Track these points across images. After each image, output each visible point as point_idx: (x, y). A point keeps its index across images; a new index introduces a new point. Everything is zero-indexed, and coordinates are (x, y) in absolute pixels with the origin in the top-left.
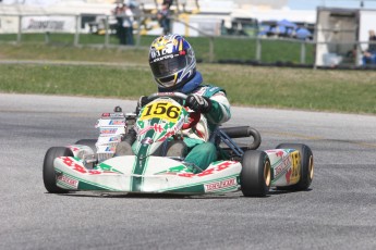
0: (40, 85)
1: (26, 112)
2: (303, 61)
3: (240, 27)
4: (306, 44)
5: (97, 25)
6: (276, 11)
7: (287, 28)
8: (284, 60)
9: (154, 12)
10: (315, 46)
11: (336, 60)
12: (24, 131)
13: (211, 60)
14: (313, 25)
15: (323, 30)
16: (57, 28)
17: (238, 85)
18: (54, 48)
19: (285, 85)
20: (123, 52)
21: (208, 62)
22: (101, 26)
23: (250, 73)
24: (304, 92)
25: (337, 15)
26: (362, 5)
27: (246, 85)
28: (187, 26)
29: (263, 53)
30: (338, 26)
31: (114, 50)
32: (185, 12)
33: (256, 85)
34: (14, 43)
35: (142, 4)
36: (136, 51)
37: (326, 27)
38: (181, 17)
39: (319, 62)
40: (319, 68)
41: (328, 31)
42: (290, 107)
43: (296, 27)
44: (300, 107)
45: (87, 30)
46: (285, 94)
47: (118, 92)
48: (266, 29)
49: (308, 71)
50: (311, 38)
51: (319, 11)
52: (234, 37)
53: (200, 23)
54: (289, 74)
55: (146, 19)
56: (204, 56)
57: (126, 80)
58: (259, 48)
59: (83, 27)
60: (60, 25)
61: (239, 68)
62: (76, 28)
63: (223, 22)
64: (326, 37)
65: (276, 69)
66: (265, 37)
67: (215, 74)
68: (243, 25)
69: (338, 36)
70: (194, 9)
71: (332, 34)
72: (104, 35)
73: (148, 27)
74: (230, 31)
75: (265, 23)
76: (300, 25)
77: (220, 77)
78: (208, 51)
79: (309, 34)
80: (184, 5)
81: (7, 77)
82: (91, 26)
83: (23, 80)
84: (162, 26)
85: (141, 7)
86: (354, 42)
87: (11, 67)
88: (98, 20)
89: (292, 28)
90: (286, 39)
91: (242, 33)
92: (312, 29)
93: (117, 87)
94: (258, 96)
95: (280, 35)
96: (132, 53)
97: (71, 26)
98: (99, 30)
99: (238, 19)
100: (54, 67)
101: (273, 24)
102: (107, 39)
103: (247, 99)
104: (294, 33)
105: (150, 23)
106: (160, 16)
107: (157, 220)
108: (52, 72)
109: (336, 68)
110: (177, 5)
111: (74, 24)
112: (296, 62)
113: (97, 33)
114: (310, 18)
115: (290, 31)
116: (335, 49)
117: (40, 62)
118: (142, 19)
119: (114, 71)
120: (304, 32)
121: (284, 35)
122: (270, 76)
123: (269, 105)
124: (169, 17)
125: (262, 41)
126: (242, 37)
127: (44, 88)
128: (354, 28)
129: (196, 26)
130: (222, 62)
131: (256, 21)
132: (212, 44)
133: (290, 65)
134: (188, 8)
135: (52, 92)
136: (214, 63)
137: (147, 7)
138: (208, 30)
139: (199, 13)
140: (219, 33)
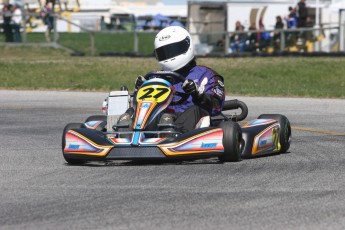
3: (118, 22)
6: (151, 7)
7: (162, 22)
9: (38, 11)
11: (207, 50)
13: (93, 53)
14: (185, 18)
15: (194, 23)
17: (116, 74)
20: (11, 48)
25: (206, 8)
27: (124, 74)
28: (70, 23)
29: (140, 46)
30: (208, 18)
31: (3, 47)
32: (67, 10)
35: (27, 4)
36: (23, 47)
37: (197, 20)
38: (63, 15)
43: (170, 21)
47: (6, 84)
48: (143, 23)
51: (190, 6)
52: (113, 32)
53: (81, 20)
55: (31, 17)
56: (86, 50)
57: (13, 73)
61: (118, 61)
63: (103, 18)
64: (198, 29)
66: (141, 30)
67: (95, 65)
68: (121, 20)
69: (208, 27)
70: (75, 7)
71: (202, 26)
73: (33, 25)
74: (110, 26)
78: (90, 45)
80: (66, 4)
84: (46, 24)
85: (26, 7)
86: (223, 32)
89: (166, 22)
91: (120, 27)
92: (184, 21)
93: (5, 79)
96: (19, 50)
101: (148, 19)
105: (35, 21)
106: (43, 15)
109: (208, 56)
110: (59, 4)
114: (182, 11)
116: (206, 39)
118: (27, 17)
122: (146, 64)
124: (52, 15)
125: (139, 34)
126: (121, 32)
128: (223, 19)
129: (77, 22)
130: (103, 55)
131: (133, 16)
132: (92, 39)
134: (69, 7)
136: (96, 56)
137: (31, 6)
138: (89, 26)
139: (80, 11)
140: (99, 28)
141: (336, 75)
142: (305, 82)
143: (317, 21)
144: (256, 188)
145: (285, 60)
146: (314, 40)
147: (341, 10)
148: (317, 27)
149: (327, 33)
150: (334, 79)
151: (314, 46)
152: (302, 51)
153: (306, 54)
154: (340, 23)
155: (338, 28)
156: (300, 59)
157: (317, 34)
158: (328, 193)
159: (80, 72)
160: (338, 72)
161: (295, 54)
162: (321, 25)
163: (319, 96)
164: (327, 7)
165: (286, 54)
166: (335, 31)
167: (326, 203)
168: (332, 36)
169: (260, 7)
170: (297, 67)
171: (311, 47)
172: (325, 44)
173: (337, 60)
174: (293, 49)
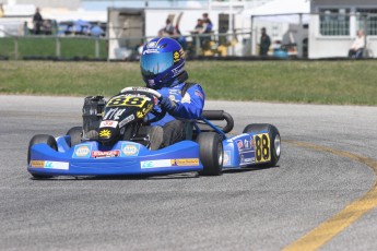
2: (97, 55)
4: (100, 41)
7: (83, 27)
8: (81, 56)
10: (107, 41)
11: (126, 54)
13: (17, 57)
14: (105, 24)
15: (114, 28)
17: (39, 77)
19: (81, 76)
21: (14, 59)
23: (50, 66)
24: (98, 81)
25: (125, 14)
26: (147, 4)
29: (62, 50)
30: (126, 24)
33: (56, 76)
37: (117, 25)
39: (112, 56)
40: (112, 61)
41: (118, 28)
43: (90, 26)
46: (82, 83)
48: (64, 28)
49: (101, 63)
50: (104, 35)
51: (110, 11)
53: (5, 26)
54: (83, 66)
56: (10, 54)
58: (58, 45)
61: (41, 65)
63: (26, 23)
64: (117, 34)
65: (73, 64)
66: (63, 35)
67: (19, 69)
69: (127, 32)
71: (121, 31)
74: (31, 31)
75: (63, 24)
76: (94, 24)
77: (23, 71)
78: (13, 50)
79: (102, 31)
86: (141, 37)
89: (87, 27)
90: (83, 36)
92: (104, 27)
94: (58, 87)
95: (77, 33)
101: (70, 24)
103: (48, 89)
104: (89, 31)
109: (126, 60)
112: (91, 57)
114: (102, 17)
115: (85, 29)
116: (125, 44)
120: (97, 29)
121: (81, 33)
122: (68, 69)
123: (67, 93)
125: (60, 39)
128: (141, 25)
129: (1, 27)
130: (26, 59)
131: (55, 22)
132: (16, 44)
133: (86, 59)
136: (19, 59)
138: (13, 31)
139: (5, 17)
140: (22, 33)
141: (249, 78)
142: (219, 85)
143: (230, 26)
144: (173, 189)
145: (200, 64)
146: (227, 44)
147: (253, 17)
148: (230, 32)
149: (240, 38)
150: (247, 83)
151: (227, 51)
152: (216, 55)
153: (220, 58)
154: (252, 28)
155: (251, 33)
156: (215, 63)
157: (230, 38)
158: (241, 193)
159: (4, 75)
160: (250, 75)
161: (210, 58)
162: (234, 30)
163: (233, 99)
164: (239, 13)
165: (202, 58)
166: (247, 36)
167: (239, 202)
168: (245, 41)
169: (177, 13)
170: (211, 71)
171: (224, 51)
172: (238, 49)
173: (249, 64)
174: (208, 53)
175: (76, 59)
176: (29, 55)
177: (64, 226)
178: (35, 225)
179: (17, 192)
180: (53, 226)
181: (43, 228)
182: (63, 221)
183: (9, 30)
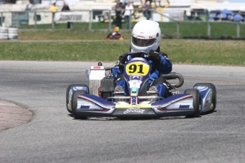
0: (68, 55)
1: (59, 73)
2: (238, 36)
4: (240, 25)
5: (103, 17)
8: (226, 36)
12: (58, 84)
16: (77, 19)
18: (76, 32)
19: (227, 50)
21: (176, 38)
22: (106, 17)
23: (204, 43)
24: (240, 54)
33: (208, 51)
34: (50, 30)
42: (230, 64)
44: (237, 64)
45: (97, 20)
46: (227, 56)
49: (241, 41)
54: (229, 43)
58: (209, 28)
59: (94, 18)
60: (80, 17)
62: (90, 18)
65: (221, 41)
72: (108, 23)
75: (212, 12)
76: (236, 12)
77: (184, 47)
79: (242, 18)
81: (46, 51)
82: (99, 17)
83: (56, 53)
87: (48, 44)
88: (104, 13)
90: (227, 21)
94: (209, 58)
95: (223, 19)
97: (86, 18)
98: (105, 20)
99: (195, 10)
100: (77, 44)
102: (110, 25)
104: (232, 18)
107: (145, 137)
108: (75, 47)
111: (88, 16)
112: (233, 37)
113: (103, 22)
115: (229, 16)
117: (67, 41)
119: (115, 45)
121: (226, 19)
123: (216, 63)
127: (70, 57)
133: (229, 38)
135: (75, 59)
175: (223, 38)
176: (187, 36)
177: (218, 160)
178: (197, 159)
179: (182, 135)
180: (210, 159)
181: (203, 161)
182: (217, 156)
183: (173, 17)
